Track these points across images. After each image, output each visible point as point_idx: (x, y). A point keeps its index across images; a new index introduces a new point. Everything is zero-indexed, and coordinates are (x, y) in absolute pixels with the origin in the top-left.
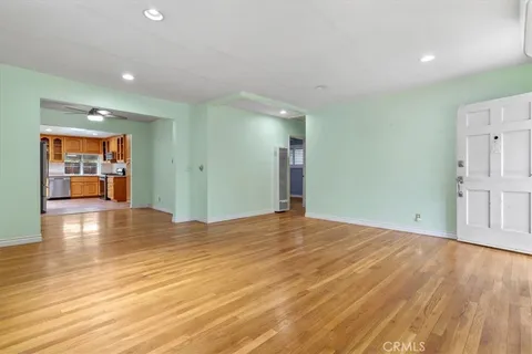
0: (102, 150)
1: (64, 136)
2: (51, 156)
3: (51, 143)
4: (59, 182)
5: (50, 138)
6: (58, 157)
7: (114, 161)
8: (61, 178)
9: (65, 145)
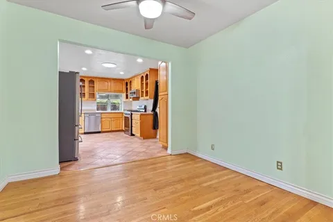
0: (124, 89)
1: (96, 78)
2: (87, 95)
3: (87, 84)
4: (92, 117)
5: (86, 79)
6: (92, 95)
7: (137, 99)
8: (94, 114)
9: (97, 85)
